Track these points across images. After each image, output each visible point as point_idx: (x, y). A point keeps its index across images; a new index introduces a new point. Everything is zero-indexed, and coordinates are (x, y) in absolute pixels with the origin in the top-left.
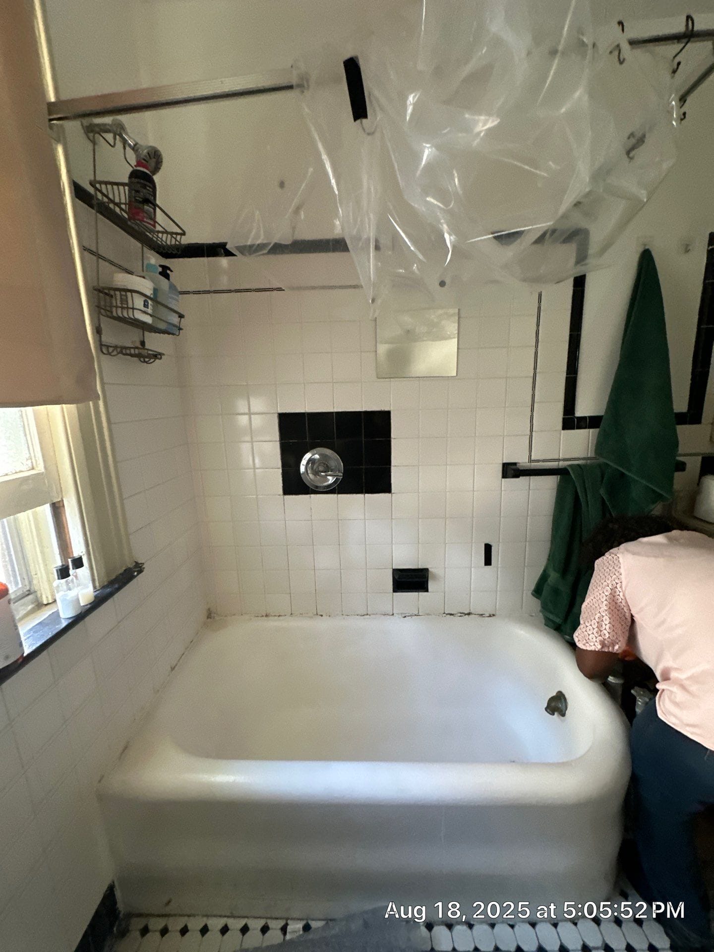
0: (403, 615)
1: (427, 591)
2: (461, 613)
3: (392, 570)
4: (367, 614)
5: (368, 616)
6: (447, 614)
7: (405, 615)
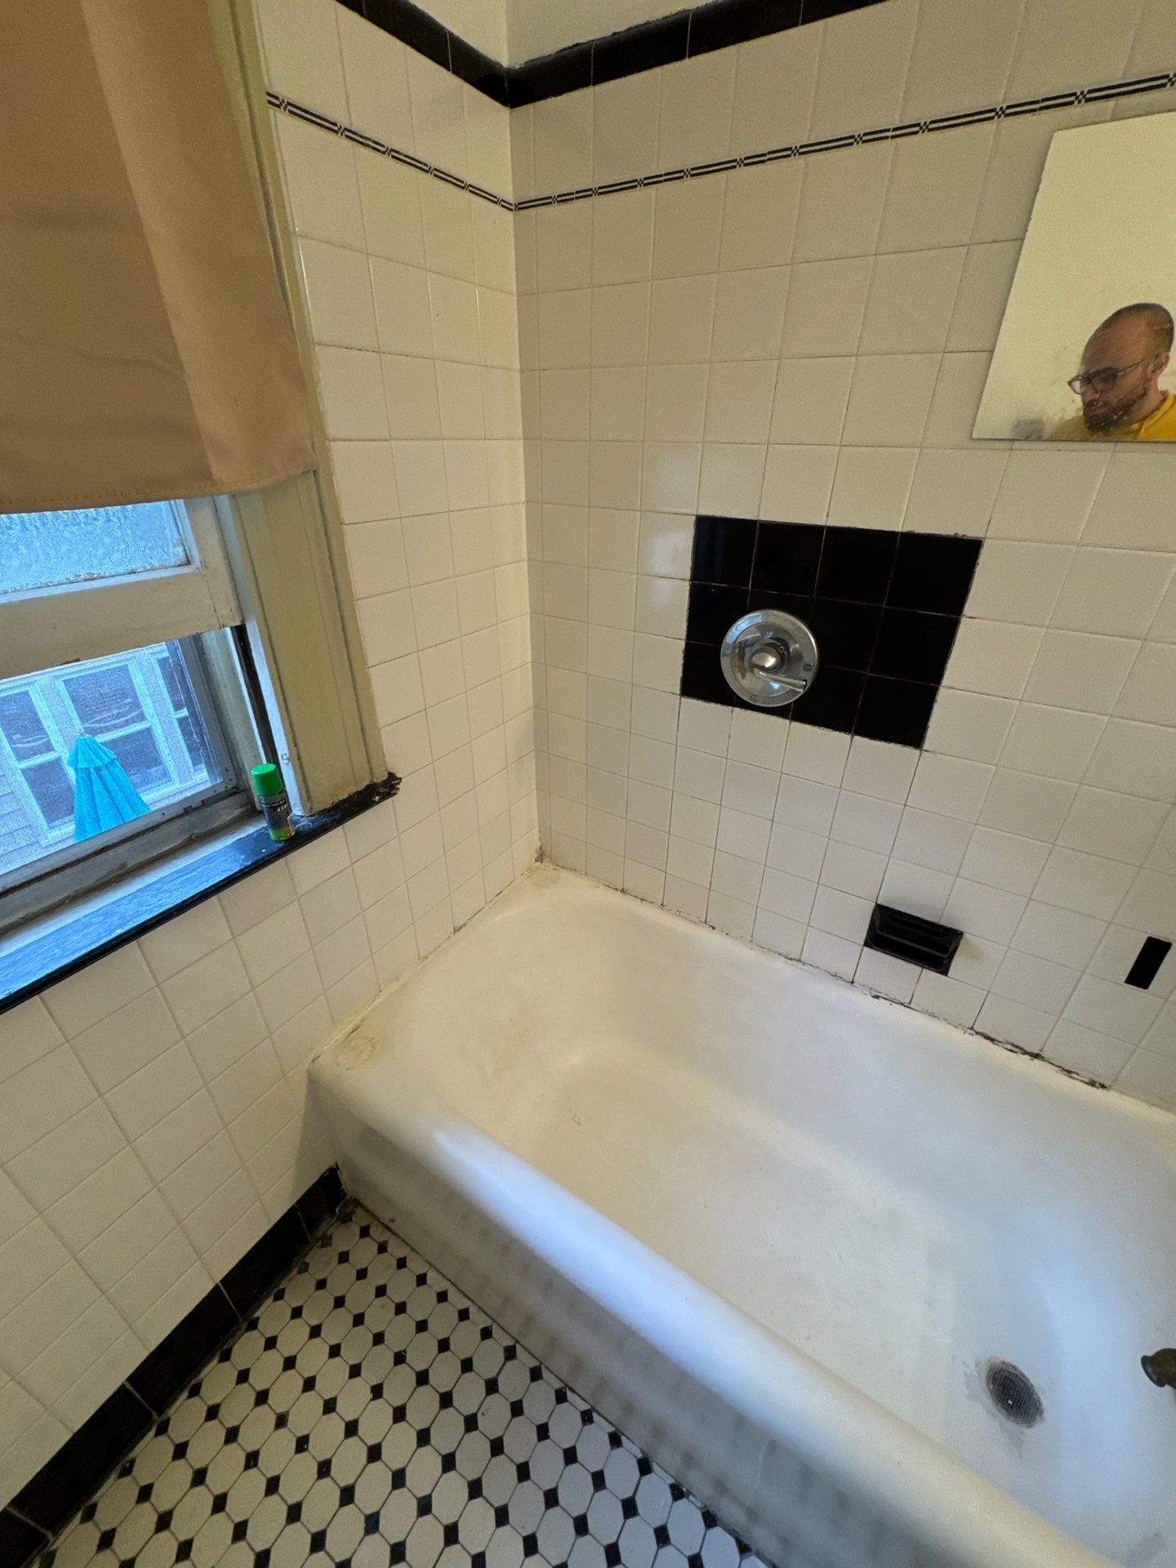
0: (874, 993)
1: (945, 973)
2: (1013, 1045)
3: (874, 904)
4: (800, 961)
5: (800, 965)
6: (977, 1033)
7: (879, 994)
